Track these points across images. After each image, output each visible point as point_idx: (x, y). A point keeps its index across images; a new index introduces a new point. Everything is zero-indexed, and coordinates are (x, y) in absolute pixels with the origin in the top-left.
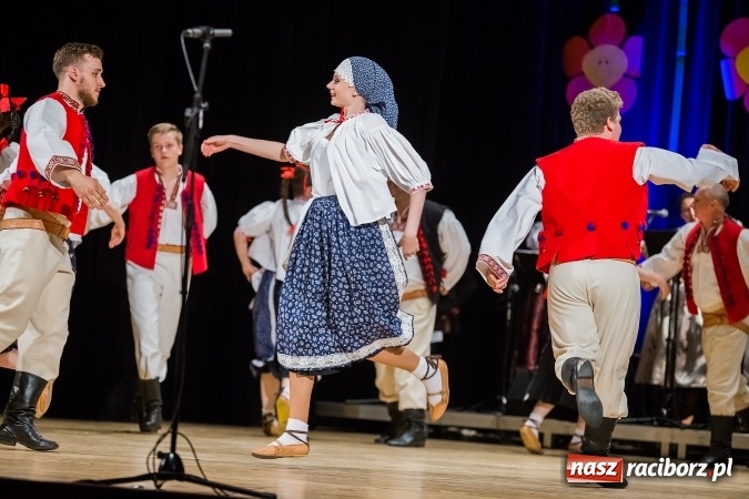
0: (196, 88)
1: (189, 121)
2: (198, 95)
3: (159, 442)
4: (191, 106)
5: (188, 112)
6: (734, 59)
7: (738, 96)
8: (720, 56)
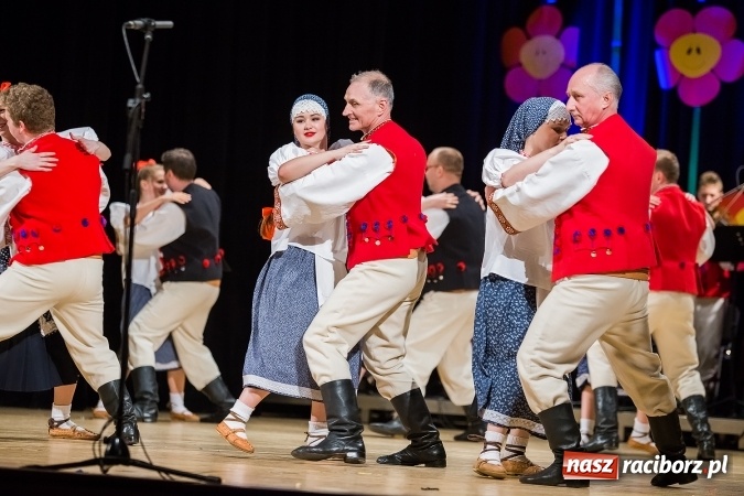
0: (138, 79)
1: (131, 111)
2: (140, 86)
3: (104, 428)
4: (133, 97)
5: (131, 103)
6: (668, 48)
7: (672, 85)
8: (655, 46)
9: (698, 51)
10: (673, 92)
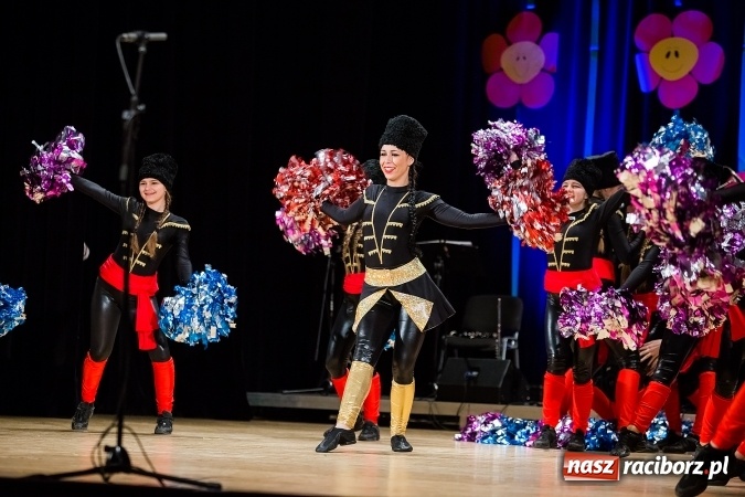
0: (132, 91)
1: (127, 123)
2: (135, 98)
3: (103, 437)
4: (128, 108)
5: (127, 115)
6: (648, 53)
7: (653, 88)
8: (634, 50)
9: (677, 54)
10: (654, 95)
